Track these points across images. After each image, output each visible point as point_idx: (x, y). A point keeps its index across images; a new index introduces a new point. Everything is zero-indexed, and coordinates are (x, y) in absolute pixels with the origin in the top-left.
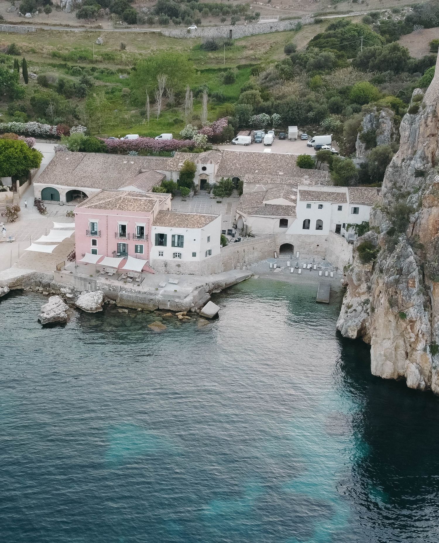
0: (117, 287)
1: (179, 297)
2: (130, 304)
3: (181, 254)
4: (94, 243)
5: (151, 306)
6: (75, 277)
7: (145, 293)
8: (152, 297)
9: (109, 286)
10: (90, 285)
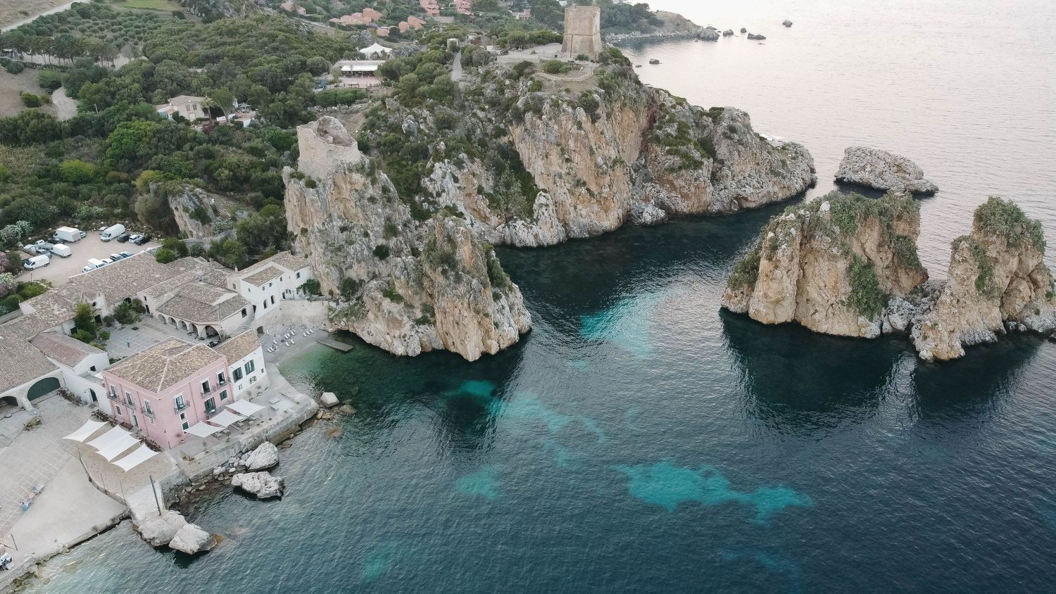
0: (259, 433)
1: (307, 405)
2: (278, 438)
3: (254, 377)
4: (182, 416)
5: (294, 427)
6: (216, 453)
7: (283, 421)
8: (290, 420)
9: (253, 436)
10: (233, 450)
